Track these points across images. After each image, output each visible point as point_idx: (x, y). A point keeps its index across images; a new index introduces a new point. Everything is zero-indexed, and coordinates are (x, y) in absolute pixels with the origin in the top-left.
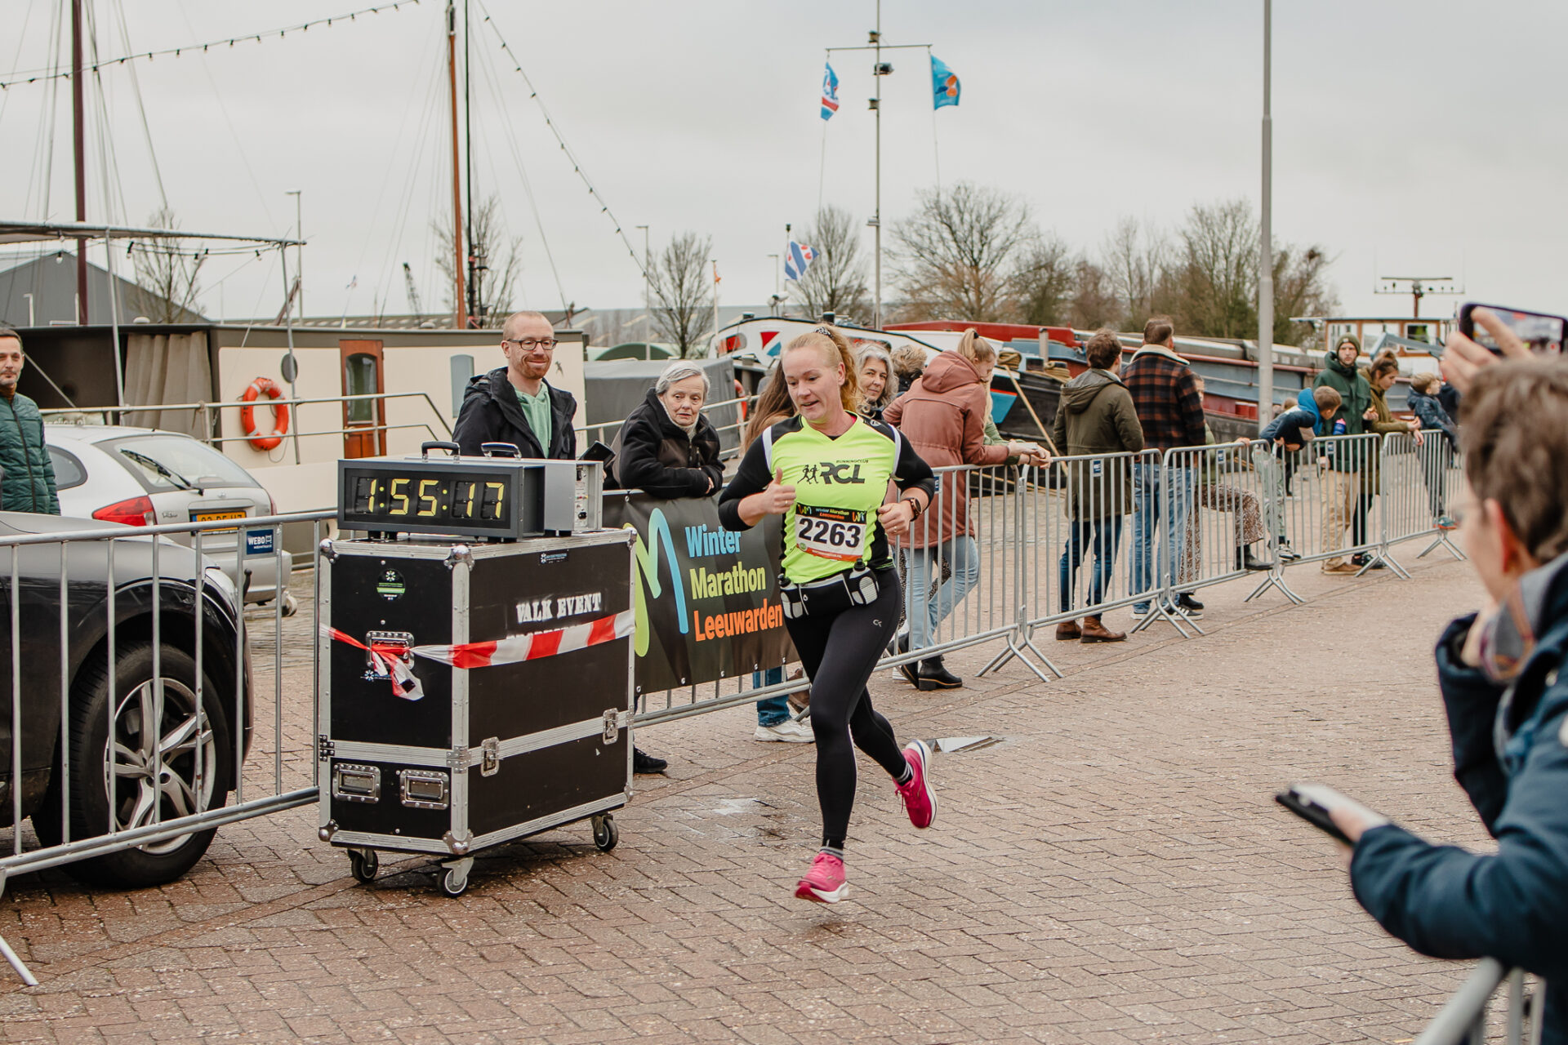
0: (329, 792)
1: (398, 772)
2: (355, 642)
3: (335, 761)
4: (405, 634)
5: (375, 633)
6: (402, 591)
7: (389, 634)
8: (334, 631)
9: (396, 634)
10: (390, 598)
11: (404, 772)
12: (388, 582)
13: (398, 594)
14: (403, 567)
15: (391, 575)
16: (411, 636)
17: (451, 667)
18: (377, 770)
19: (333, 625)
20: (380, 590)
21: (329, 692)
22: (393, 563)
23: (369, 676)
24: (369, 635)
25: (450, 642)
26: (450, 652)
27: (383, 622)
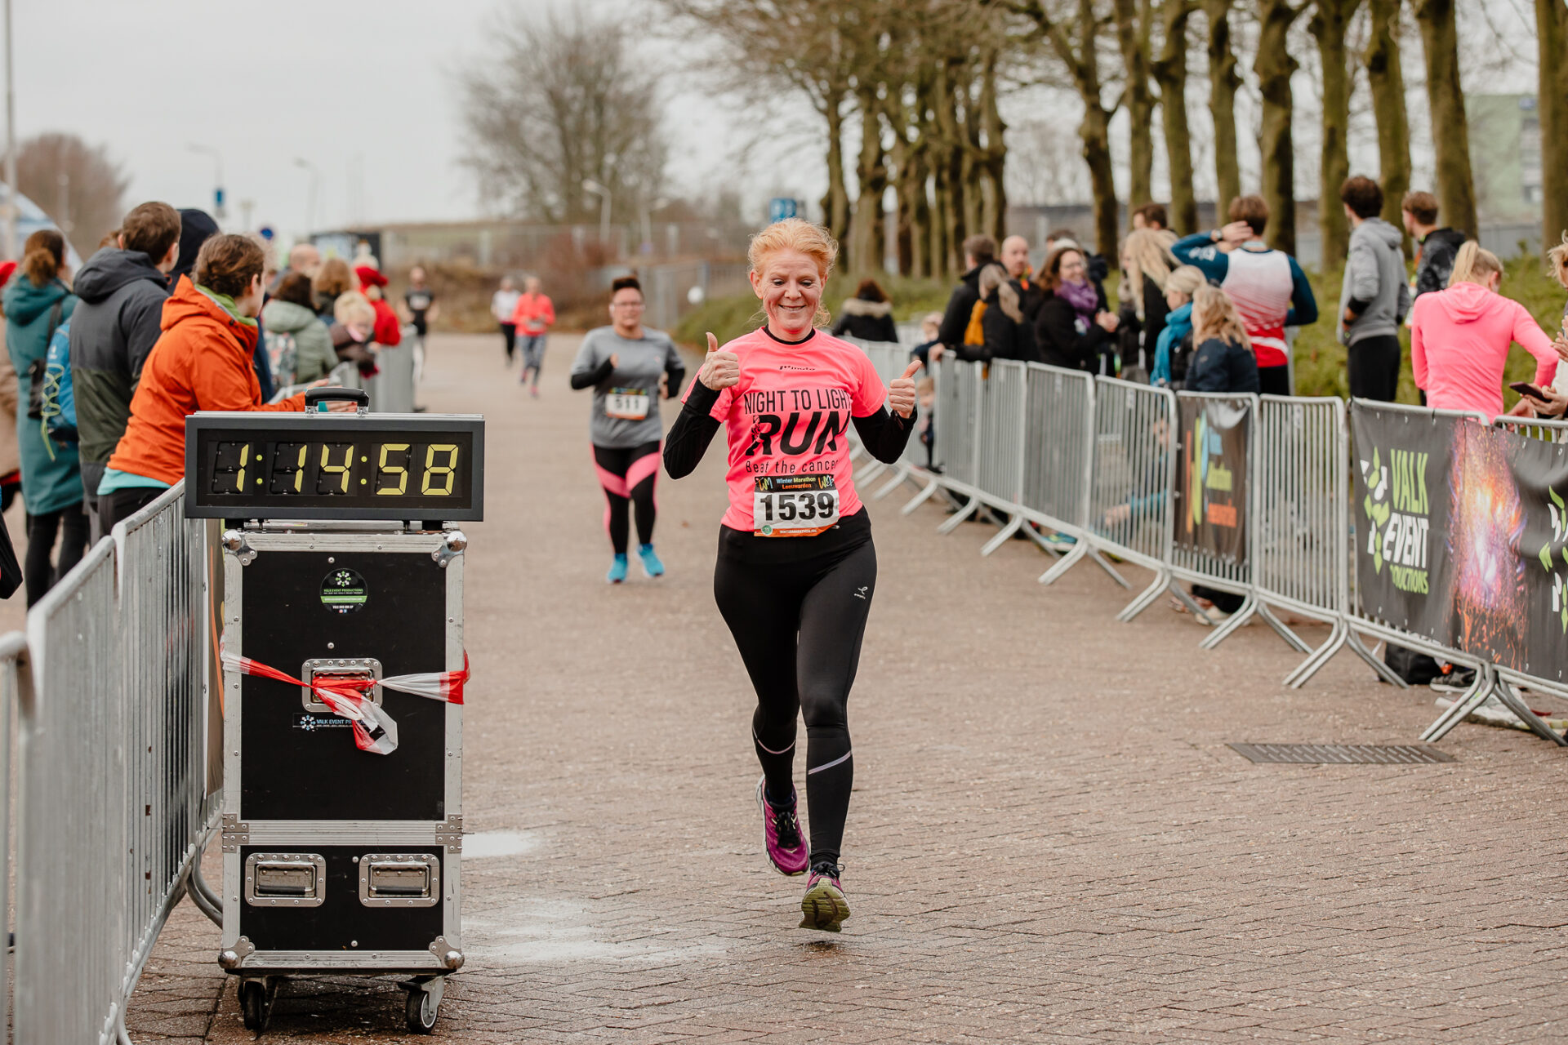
0: (238, 897)
1: (355, 859)
2: (284, 677)
3: (247, 851)
4: (367, 660)
5: (316, 661)
6: (362, 599)
7: (342, 661)
8: (248, 661)
9: (353, 661)
10: (343, 610)
11: (365, 858)
12: (340, 587)
13: (356, 605)
14: (365, 567)
15: (343, 578)
16: (377, 663)
17: (444, 703)
18: (320, 858)
19: (245, 654)
20: (325, 600)
21: (239, 751)
22: (347, 560)
23: (307, 724)
24: (307, 664)
25: (441, 668)
26: (442, 682)
27: (331, 645)
